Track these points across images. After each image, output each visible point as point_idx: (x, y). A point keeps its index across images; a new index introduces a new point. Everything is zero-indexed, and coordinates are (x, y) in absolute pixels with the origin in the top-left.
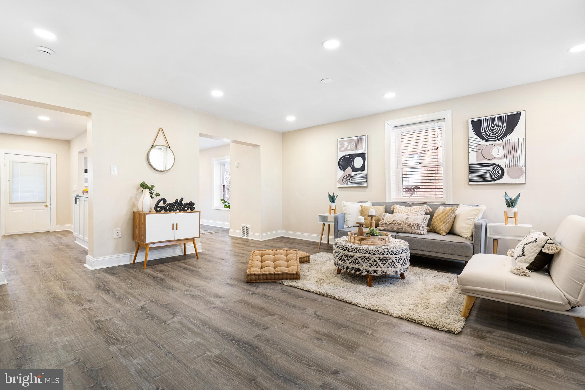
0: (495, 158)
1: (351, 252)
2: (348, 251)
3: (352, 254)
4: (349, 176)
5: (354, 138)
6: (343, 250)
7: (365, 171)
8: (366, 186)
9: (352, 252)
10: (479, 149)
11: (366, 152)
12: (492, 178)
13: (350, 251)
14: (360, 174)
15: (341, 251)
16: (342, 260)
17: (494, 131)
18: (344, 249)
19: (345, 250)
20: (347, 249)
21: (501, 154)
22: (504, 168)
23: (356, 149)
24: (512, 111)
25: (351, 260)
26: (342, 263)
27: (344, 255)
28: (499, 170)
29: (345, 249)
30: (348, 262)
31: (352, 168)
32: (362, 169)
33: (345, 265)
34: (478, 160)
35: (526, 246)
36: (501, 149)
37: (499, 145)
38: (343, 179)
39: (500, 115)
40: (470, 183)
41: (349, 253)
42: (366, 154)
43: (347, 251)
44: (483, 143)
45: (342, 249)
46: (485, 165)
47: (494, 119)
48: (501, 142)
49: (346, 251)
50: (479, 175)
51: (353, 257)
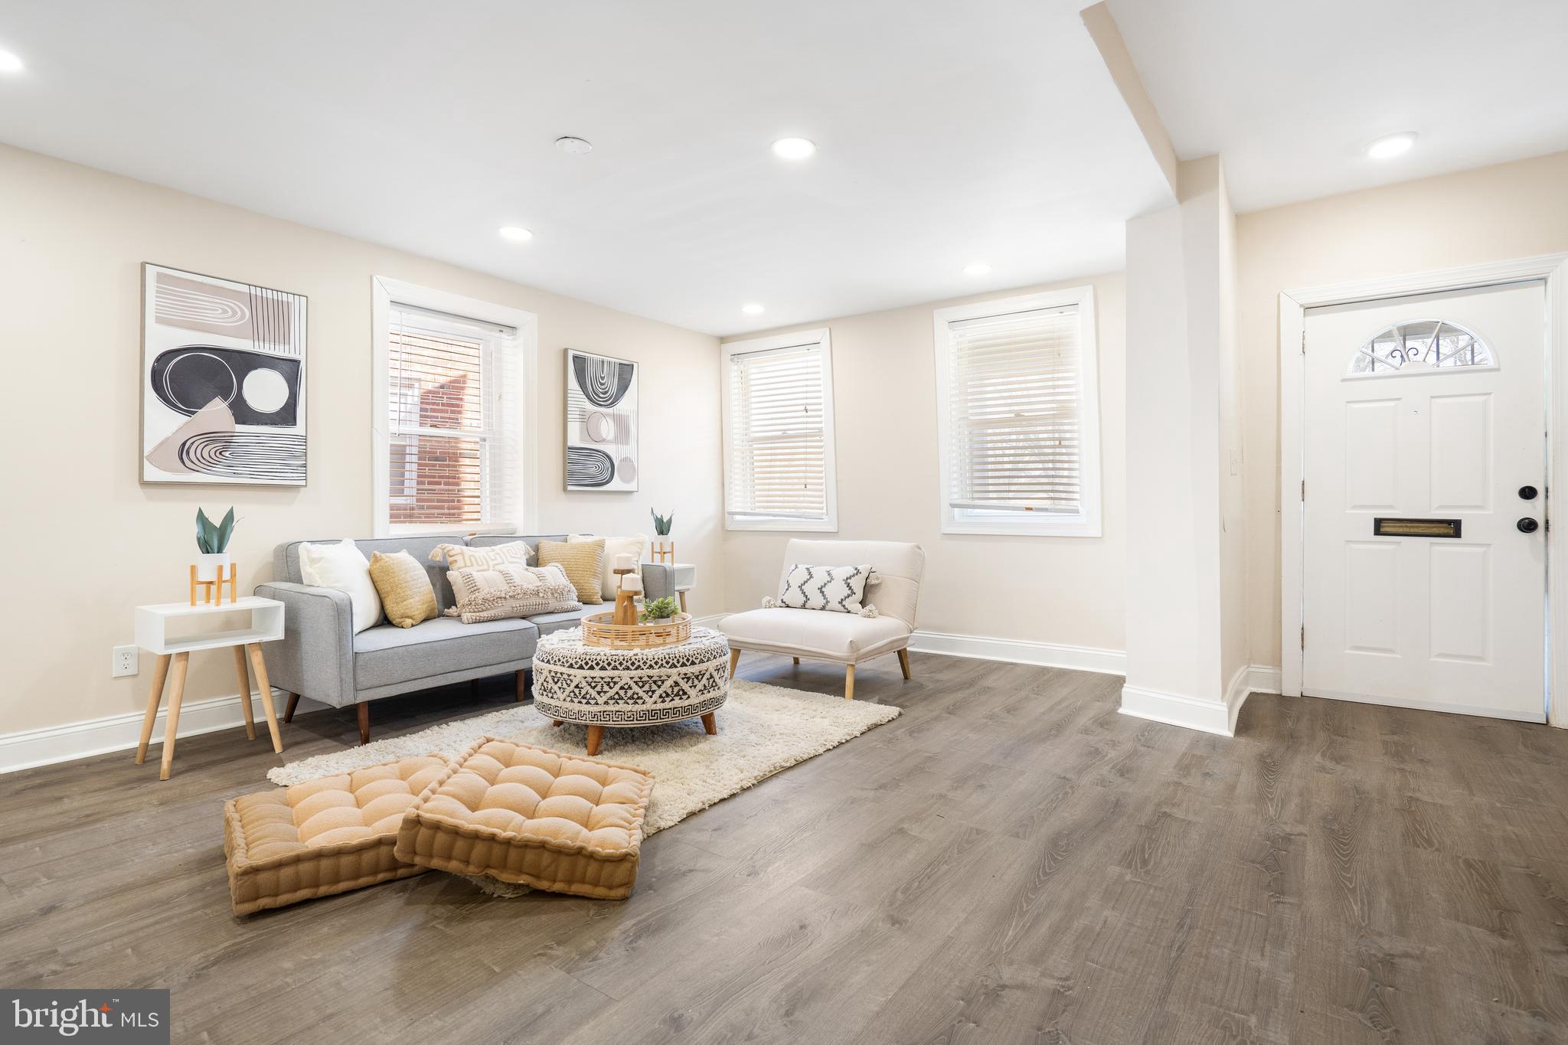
0: (604, 440)
1: (701, 664)
2: (693, 663)
3: (703, 667)
4: (222, 442)
5: (245, 289)
6: (676, 667)
7: (299, 429)
8: (303, 483)
9: (702, 661)
10: (585, 419)
11: (302, 358)
12: (598, 480)
13: (697, 661)
14: (274, 436)
15: (674, 670)
16: (676, 695)
17: (603, 387)
18: (678, 662)
19: (684, 665)
20: (688, 660)
21: (611, 436)
22: (614, 461)
23: (256, 336)
24: (626, 357)
25: (700, 686)
26: (677, 702)
27: (683, 679)
28: (608, 464)
29: (683, 663)
30: (692, 692)
31: (231, 406)
32: (287, 415)
33: (686, 703)
34: (582, 440)
35: (849, 581)
36: (611, 422)
37: (608, 415)
38: (183, 451)
39: (611, 360)
40: (570, 488)
41: (695, 669)
42: (303, 365)
43: (688, 664)
44: (589, 406)
45: (674, 666)
46: (591, 453)
47: (603, 362)
48: (610, 410)
49: (686, 666)
50: (582, 471)
51: (704, 674)
